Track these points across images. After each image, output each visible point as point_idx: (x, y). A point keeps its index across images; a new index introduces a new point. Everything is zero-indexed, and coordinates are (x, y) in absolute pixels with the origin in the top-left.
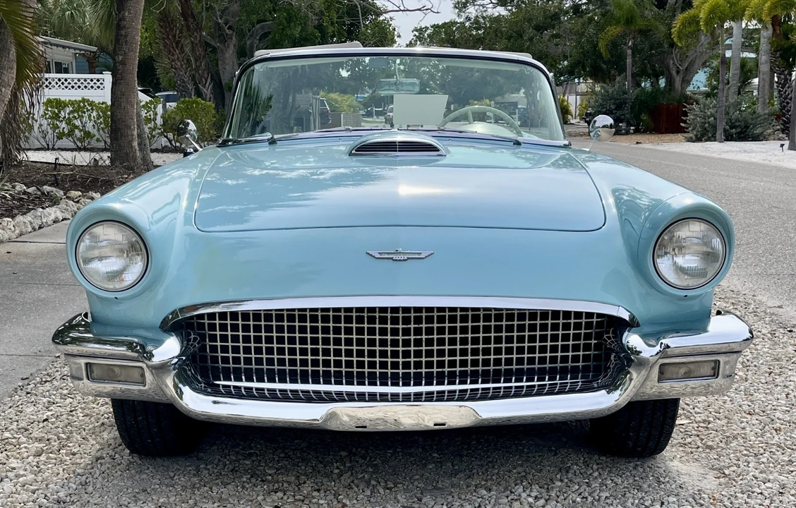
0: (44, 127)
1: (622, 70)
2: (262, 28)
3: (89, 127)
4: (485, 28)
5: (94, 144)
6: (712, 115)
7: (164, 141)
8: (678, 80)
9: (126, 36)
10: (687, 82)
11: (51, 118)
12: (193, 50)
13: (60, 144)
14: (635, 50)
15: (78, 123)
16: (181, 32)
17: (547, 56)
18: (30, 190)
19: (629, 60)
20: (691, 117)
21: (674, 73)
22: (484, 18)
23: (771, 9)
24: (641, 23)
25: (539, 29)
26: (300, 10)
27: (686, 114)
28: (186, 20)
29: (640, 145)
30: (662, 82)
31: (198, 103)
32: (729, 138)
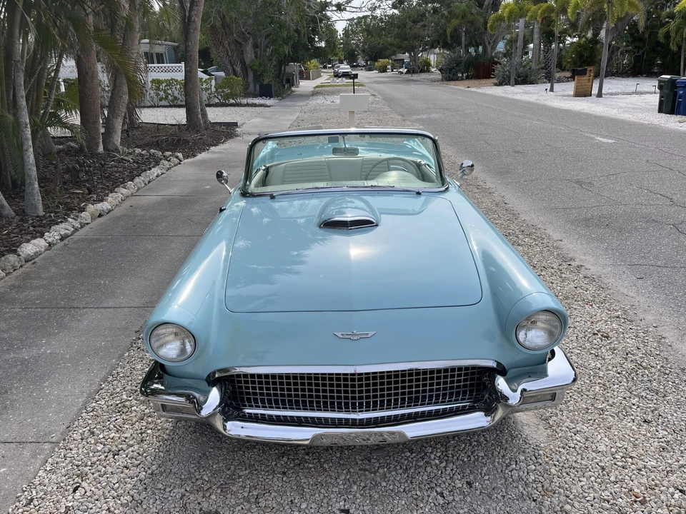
0: (152, 95)
1: (459, 44)
2: (266, 32)
3: (176, 93)
4: (386, 23)
5: (179, 103)
6: (508, 70)
7: (217, 101)
8: (489, 48)
9: (191, 56)
10: (494, 48)
11: (156, 90)
12: (229, 45)
13: (161, 103)
14: (466, 33)
15: (170, 92)
16: (222, 36)
17: (419, 37)
18: (144, 152)
19: (463, 39)
20: (496, 72)
21: (487, 44)
22: (385, 16)
23: (542, 14)
24: (470, 17)
25: (415, 22)
26: (286, 22)
27: (494, 70)
28: (224, 29)
29: (469, 89)
30: (480, 48)
31: (233, 79)
32: (517, 83)
